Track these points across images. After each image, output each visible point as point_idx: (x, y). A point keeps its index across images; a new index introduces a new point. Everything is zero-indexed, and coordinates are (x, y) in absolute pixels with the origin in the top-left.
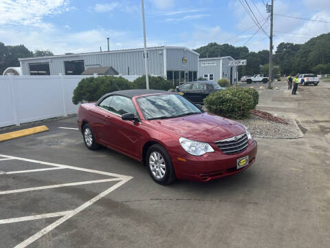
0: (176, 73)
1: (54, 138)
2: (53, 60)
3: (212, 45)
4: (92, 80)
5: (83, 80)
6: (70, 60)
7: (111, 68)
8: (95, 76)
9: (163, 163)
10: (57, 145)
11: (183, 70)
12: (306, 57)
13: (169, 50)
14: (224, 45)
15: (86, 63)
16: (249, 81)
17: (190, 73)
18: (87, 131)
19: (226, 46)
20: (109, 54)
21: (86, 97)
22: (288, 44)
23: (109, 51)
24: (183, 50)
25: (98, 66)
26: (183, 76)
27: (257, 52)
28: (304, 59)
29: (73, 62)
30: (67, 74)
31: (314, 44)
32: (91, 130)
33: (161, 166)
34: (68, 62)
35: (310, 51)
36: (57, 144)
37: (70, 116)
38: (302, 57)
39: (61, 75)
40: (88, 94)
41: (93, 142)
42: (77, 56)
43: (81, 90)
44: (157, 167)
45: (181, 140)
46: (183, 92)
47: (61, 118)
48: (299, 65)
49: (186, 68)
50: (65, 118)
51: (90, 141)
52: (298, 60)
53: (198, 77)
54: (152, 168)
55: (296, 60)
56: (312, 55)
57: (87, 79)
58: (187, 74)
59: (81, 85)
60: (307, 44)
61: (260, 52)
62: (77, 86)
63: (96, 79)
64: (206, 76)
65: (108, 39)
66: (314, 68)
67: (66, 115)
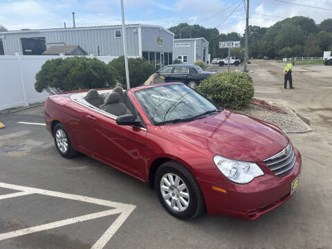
0: (152, 54)
1: (12, 139)
2: (7, 36)
3: (183, 26)
4: (59, 62)
5: (48, 62)
6: (28, 36)
7: (79, 47)
8: (63, 56)
9: (185, 191)
10: (17, 151)
11: (158, 51)
12: (272, 40)
13: (144, 28)
14: (195, 26)
15: (47, 41)
16: (222, 64)
17: (166, 54)
18: (60, 133)
19: (197, 27)
20: (75, 31)
21: (53, 83)
22: (255, 27)
23: (74, 28)
24: (158, 30)
25: (63, 45)
26: (158, 58)
27: (226, 34)
28: (270, 42)
29: (31, 40)
30: (25, 53)
31: (280, 28)
32: (65, 132)
33: (182, 195)
34: (26, 38)
35: (276, 35)
36: (17, 148)
37: (32, 106)
38: (268, 41)
39: (19, 55)
40: (55, 80)
41: (69, 148)
42: (37, 32)
43: (46, 74)
44: (173, 194)
45: (217, 159)
46: (164, 76)
47: (20, 109)
48: (266, 48)
49: (162, 49)
50: (26, 109)
51: (64, 146)
52: (265, 43)
53: (174, 59)
54: (164, 195)
55: (263, 43)
56: (278, 38)
57: (53, 60)
58: (162, 55)
59: (46, 68)
60: (272, 28)
61: (229, 34)
62: (40, 69)
63: (65, 61)
64: (180, 58)
65: (73, 13)
66: (281, 52)
67: (26, 105)
